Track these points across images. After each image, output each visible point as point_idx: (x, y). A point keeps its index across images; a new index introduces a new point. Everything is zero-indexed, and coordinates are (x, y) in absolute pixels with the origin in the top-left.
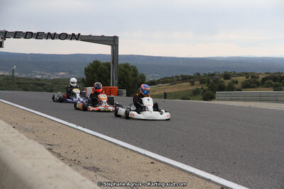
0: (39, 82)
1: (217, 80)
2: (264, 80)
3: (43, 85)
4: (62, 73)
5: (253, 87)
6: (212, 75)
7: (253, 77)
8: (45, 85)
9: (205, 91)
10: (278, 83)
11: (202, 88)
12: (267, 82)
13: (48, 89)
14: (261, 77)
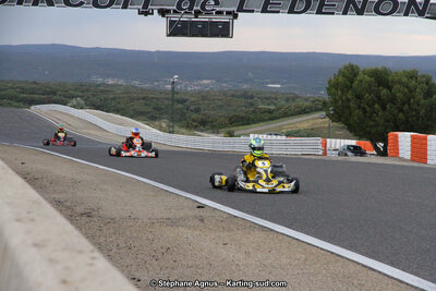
0: (177, 97)
3: (183, 101)
4: (205, 82)
8: (185, 101)
13: (192, 107)
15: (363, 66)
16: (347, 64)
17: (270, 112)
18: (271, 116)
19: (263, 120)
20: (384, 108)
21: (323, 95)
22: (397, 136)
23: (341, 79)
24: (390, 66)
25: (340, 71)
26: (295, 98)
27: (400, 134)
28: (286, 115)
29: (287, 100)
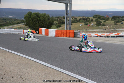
1: (61, 19)
2: (80, 19)
5: (76, 22)
6: (59, 17)
7: (75, 18)
9: (57, 24)
10: (85, 21)
11: (55, 23)
12: (81, 20)
14: (78, 18)
15: (33, 12)
16: (29, 11)
17: (10, 23)
18: (10, 24)
19: (8, 25)
20: (39, 22)
21: (23, 19)
22: (41, 29)
23: (28, 15)
24: (39, 12)
25: (27, 13)
26: (16, 20)
27: (42, 29)
28: (14, 24)
29: (14, 20)
